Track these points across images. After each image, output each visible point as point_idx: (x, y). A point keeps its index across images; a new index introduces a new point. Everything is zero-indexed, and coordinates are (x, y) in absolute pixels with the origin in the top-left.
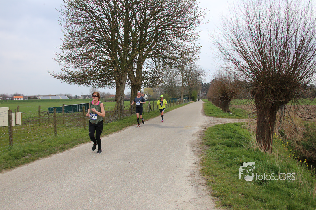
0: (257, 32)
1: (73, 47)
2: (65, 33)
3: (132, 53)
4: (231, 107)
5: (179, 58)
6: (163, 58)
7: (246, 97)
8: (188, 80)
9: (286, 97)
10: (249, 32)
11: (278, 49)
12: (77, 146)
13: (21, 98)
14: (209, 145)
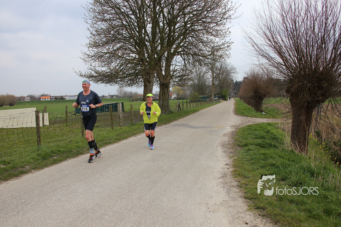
0: (292, 26)
1: (99, 45)
2: (91, 31)
3: (160, 51)
4: (264, 107)
5: (210, 55)
6: (192, 55)
7: (281, 95)
8: (219, 78)
9: (323, 95)
10: (284, 26)
11: (315, 44)
12: (104, 147)
13: (48, 99)
14: (242, 146)
